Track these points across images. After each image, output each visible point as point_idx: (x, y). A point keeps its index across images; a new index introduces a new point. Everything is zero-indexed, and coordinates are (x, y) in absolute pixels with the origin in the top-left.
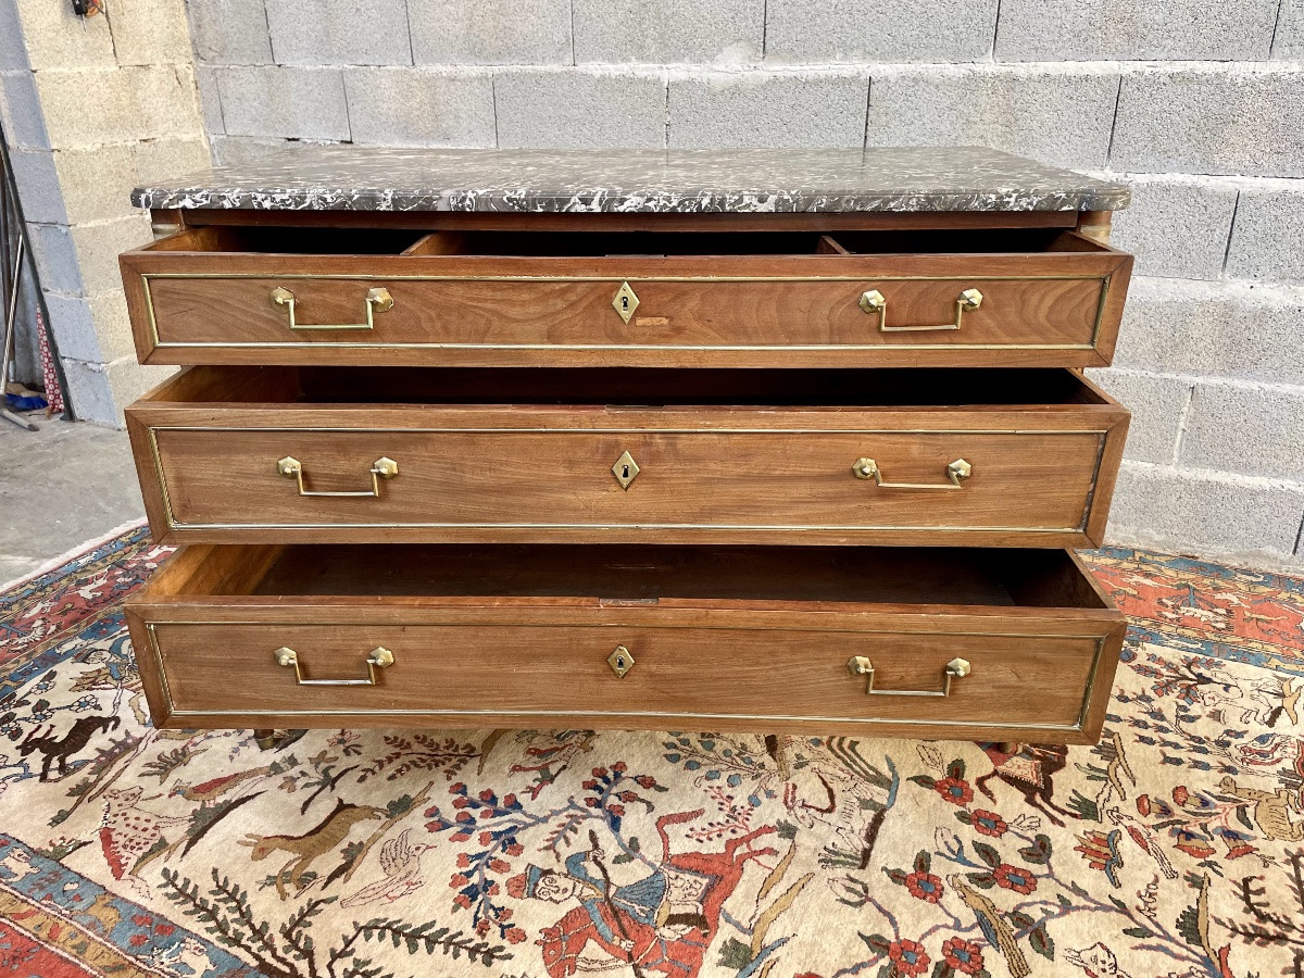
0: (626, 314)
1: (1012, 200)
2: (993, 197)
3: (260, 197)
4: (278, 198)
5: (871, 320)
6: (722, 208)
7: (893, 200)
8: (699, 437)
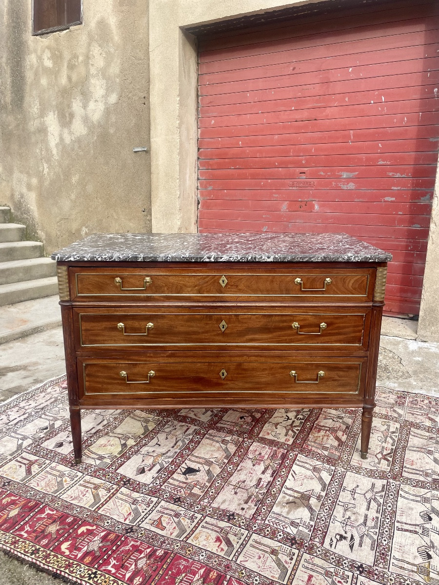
0: (223, 285)
1: (353, 258)
2: (346, 257)
3: (97, 257)
4: (104, 257)
5: (298, 287)
6: (255, 260)
7: (313, 258)
8: (246, 316)
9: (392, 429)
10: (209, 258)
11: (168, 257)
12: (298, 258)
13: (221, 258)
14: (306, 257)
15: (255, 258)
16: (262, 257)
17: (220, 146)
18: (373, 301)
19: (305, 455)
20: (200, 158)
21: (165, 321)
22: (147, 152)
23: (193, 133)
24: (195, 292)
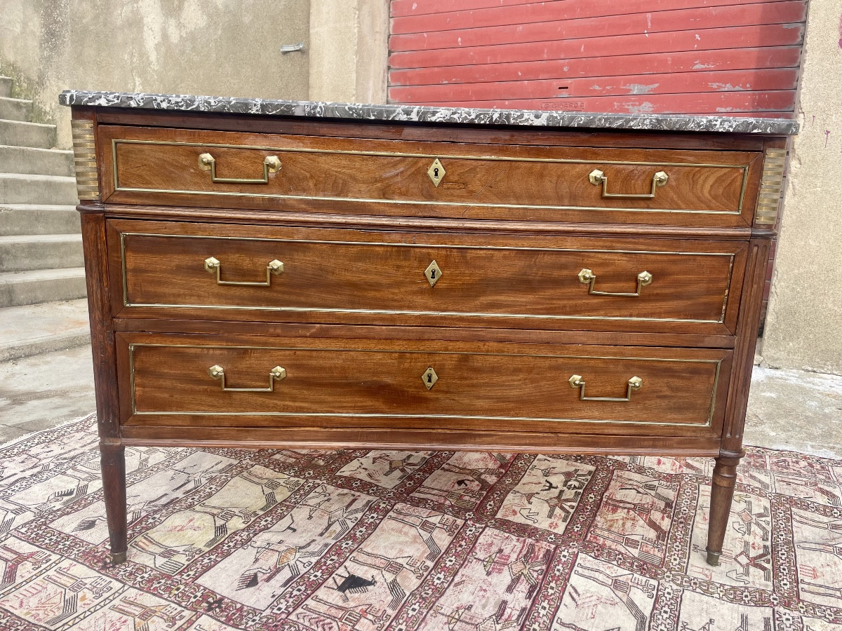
0: (437, 181)
1: (718, 123)
2: (704, 121)
3: (159, 99)
5: (597, 190)
6: (509, 121)
7: (632, 120)
8: (482, 252)
9: (757, 509)
10: (408, 113)
11: (316, 107)
12: (600, 120)
13: (434, 113)
14: (618, 119)
15: (508, 117)
16: (522, 115)
17: (425, 46)
18: (752, 226)
19: (593, 555)
20: (392, 67)
21: (309, 257)
22: (303, 52)
23: (382, 24)
24: (375, 194)
